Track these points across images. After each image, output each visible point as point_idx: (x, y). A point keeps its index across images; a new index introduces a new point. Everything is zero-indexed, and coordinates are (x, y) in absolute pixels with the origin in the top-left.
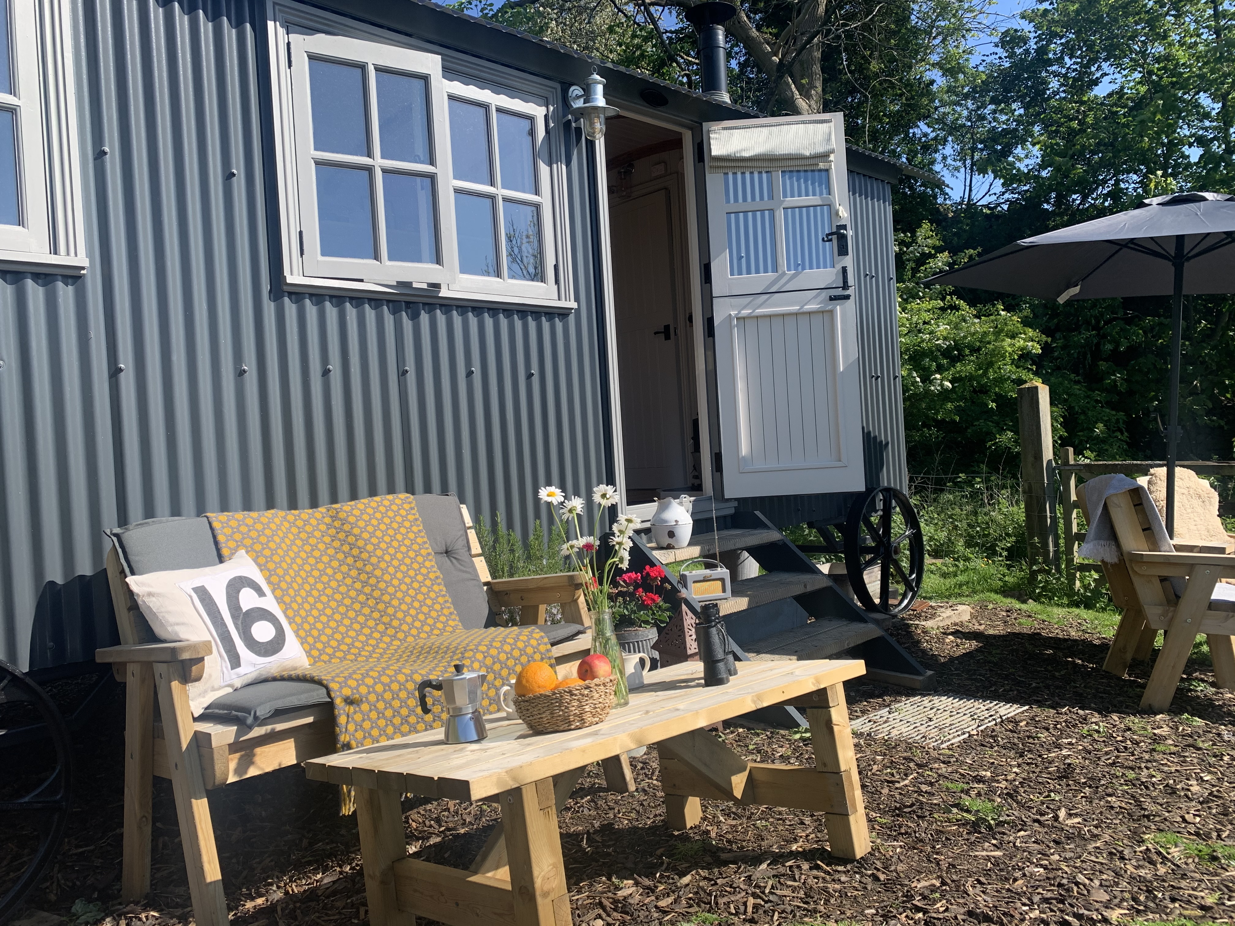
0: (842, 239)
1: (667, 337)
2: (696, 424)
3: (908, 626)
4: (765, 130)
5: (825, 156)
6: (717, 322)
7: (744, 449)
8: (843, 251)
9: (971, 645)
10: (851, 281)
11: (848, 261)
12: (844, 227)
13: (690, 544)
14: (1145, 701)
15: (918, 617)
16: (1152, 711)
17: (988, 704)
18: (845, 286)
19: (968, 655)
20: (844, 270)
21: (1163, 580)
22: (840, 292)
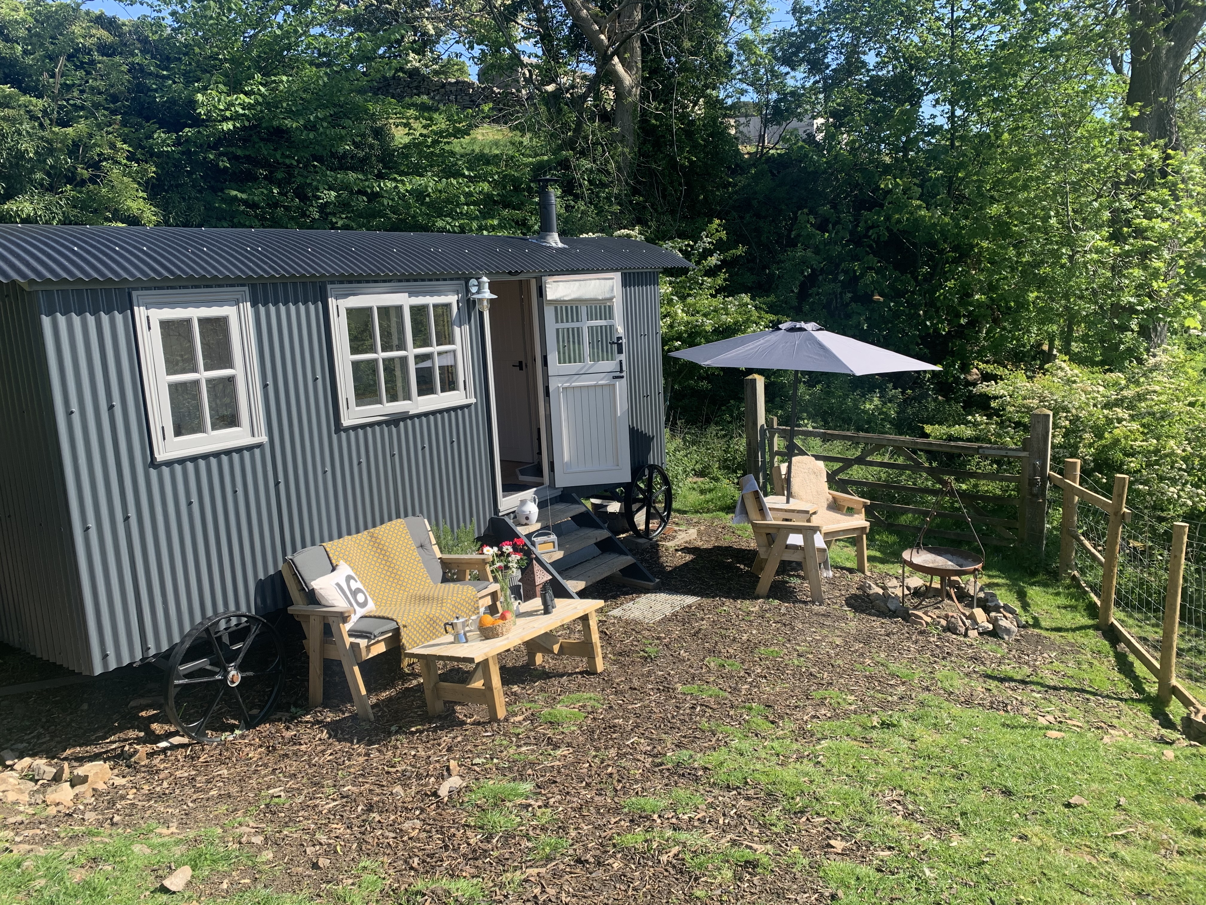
0: (620, 346)
1: (521, 369)
2: (539, 430)
3: (658, 545)
4: (577, 283)
5: (611, 299)
6: (551, 389)
7: (566, 458)
8: (620, 351)
9: (689, 557)
10: (624, 368)
11: (623, 357)
12: (620, 338)
13: (538, 521)
14: (756, 592)
15: (665, 539)
16: (757, 598)
17: (682, 597)
18: (621, 371)
19: (686, 564)
20: (621, 362)
21: (768, 534)
22: (618, 374)
